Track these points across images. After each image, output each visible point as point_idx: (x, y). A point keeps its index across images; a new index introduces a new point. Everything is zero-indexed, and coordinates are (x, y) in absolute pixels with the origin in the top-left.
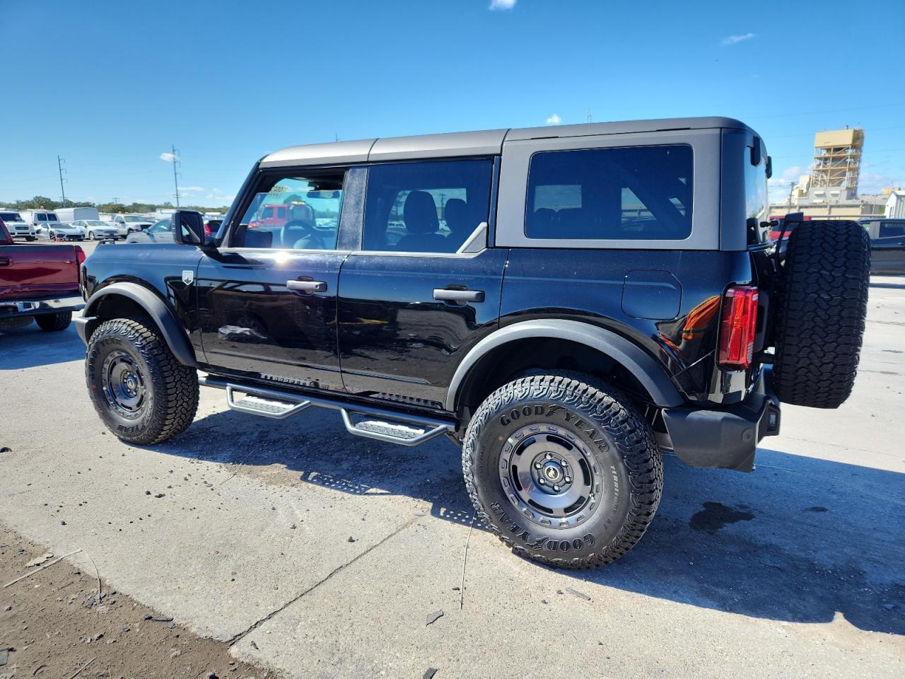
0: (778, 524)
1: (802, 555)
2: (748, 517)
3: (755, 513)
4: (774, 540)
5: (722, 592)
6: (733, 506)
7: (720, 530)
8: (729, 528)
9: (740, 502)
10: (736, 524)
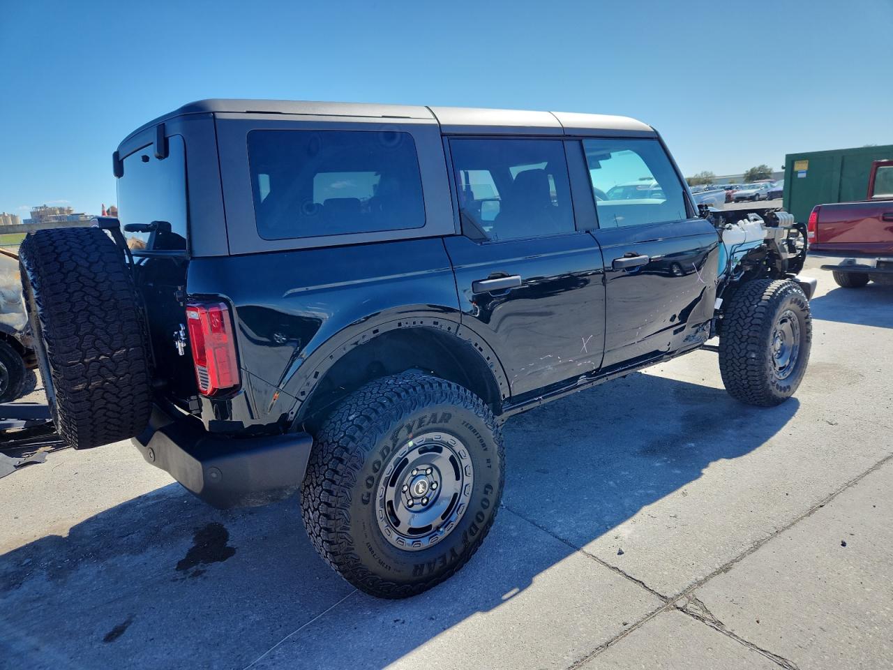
0: (149, 577)
1: (109, 562)
2: (183, 566)
3: (180, 575)
4: (140, 559)
5: (150, 503)
6: (208, 568)
7: (194, 536)
8: (187, 543)
9: (205, 578)
10: (186, 551)
